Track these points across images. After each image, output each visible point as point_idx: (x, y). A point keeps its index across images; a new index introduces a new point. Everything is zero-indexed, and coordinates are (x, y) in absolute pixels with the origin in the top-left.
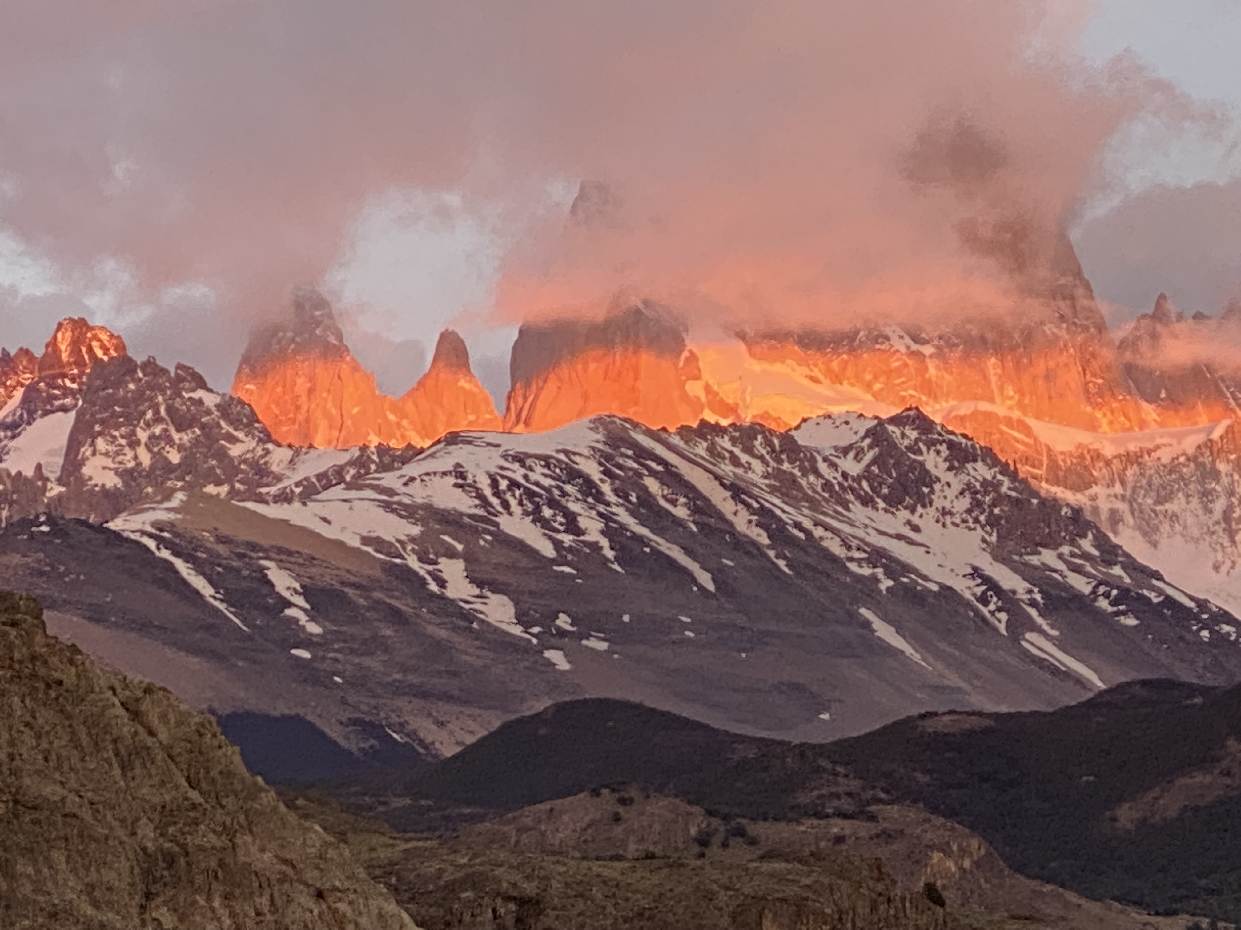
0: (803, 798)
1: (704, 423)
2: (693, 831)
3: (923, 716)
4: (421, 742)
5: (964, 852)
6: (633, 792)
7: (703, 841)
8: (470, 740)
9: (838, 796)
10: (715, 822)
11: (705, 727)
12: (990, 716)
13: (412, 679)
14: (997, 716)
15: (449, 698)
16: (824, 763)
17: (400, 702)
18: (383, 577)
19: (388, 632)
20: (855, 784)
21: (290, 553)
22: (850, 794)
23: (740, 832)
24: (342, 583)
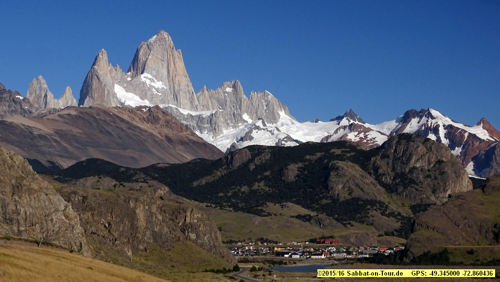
0: (134, 179)
1: (117, 106)
2: (113, 184)
3: (157, 164)
4: (60, 165)
5: (164, 190)
6: (102, 176)
7: (115, 186)
8: (70, 165)
9: (141, 178)
10: (118, 182)
11: (116, 164)
12: (170, 164)
13: (59, 153)
14: (171, 164)
15: (66, 157)
16: (138, 172)
17: (57, 158)
18: (54, 134)
19: (54, 144)
20: (143, 176)
21: (36, 128)
22: (143, 178)
23: (122, 185)
24: (46, 134)
